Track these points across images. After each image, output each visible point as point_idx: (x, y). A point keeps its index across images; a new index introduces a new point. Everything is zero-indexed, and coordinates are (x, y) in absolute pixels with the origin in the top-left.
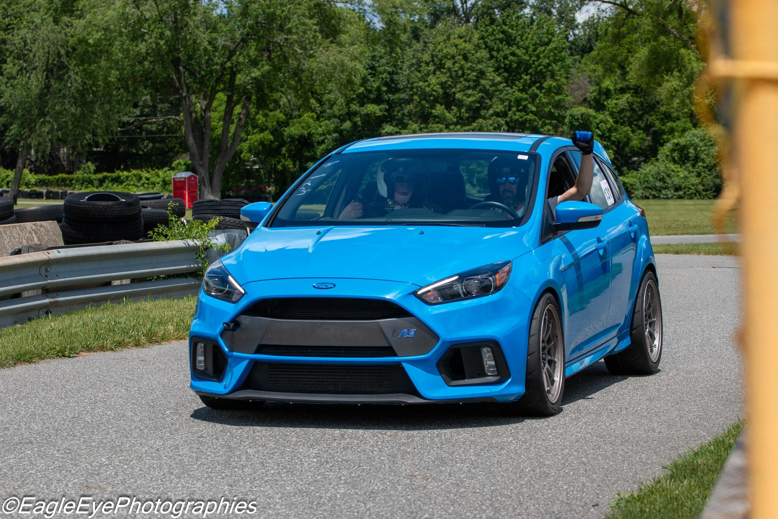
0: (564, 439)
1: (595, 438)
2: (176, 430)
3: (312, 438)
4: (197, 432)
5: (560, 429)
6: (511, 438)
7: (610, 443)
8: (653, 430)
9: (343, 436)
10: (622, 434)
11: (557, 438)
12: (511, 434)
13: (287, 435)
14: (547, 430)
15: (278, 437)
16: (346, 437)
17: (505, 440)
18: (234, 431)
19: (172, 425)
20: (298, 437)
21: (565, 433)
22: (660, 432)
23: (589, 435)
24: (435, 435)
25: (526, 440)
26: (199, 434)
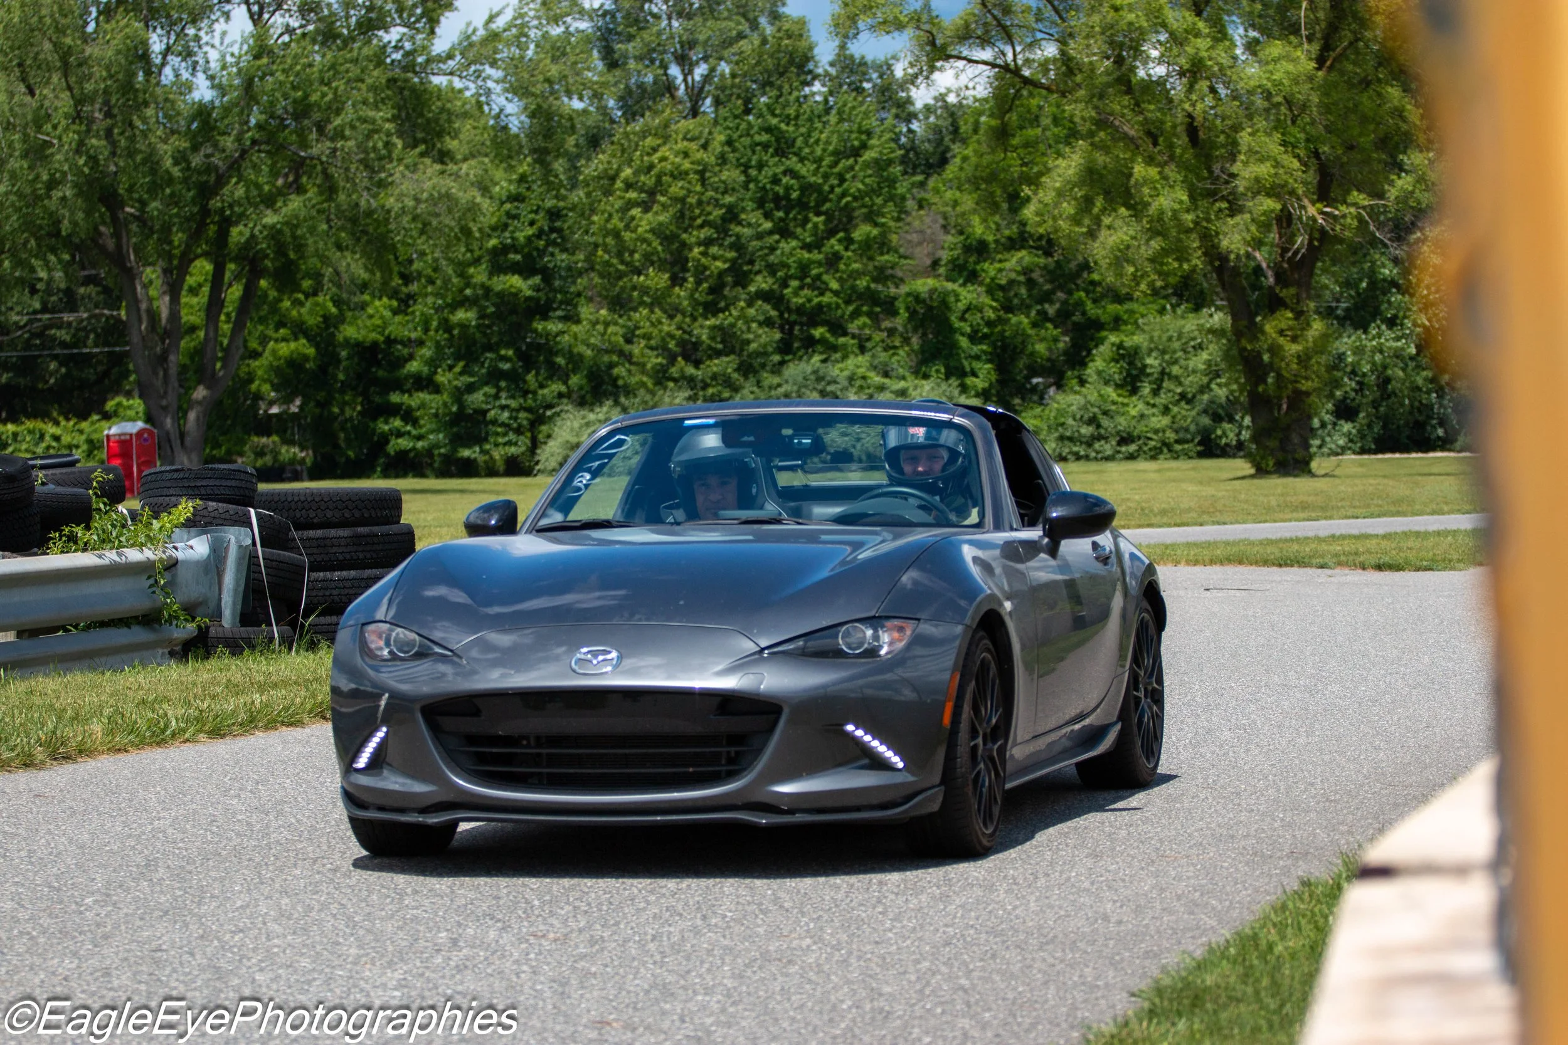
0: (920, 939)
1: (983, 936)
2: (106, 937)
3: (390, 948)
4: (149, 940)
5: (909, 920)
6: (808, 941)
7: (1018, 947)
8: (1106, 918)
9: (455, 942)
10: (1040, 927)
11: (905, 939)
12: (808, 931)
13: (338, 944)
14: (882, 923)
15: (319, 948)
16: (461, 944)
17: (795, 944)
18: (228, 936)
19: (98, 925)
20: (360, 947)
21: (922, 927)
22: (1120, 922)
23: (972, 932)
24: (649, 937)
25: (839, 943)
26: (154, 945)
